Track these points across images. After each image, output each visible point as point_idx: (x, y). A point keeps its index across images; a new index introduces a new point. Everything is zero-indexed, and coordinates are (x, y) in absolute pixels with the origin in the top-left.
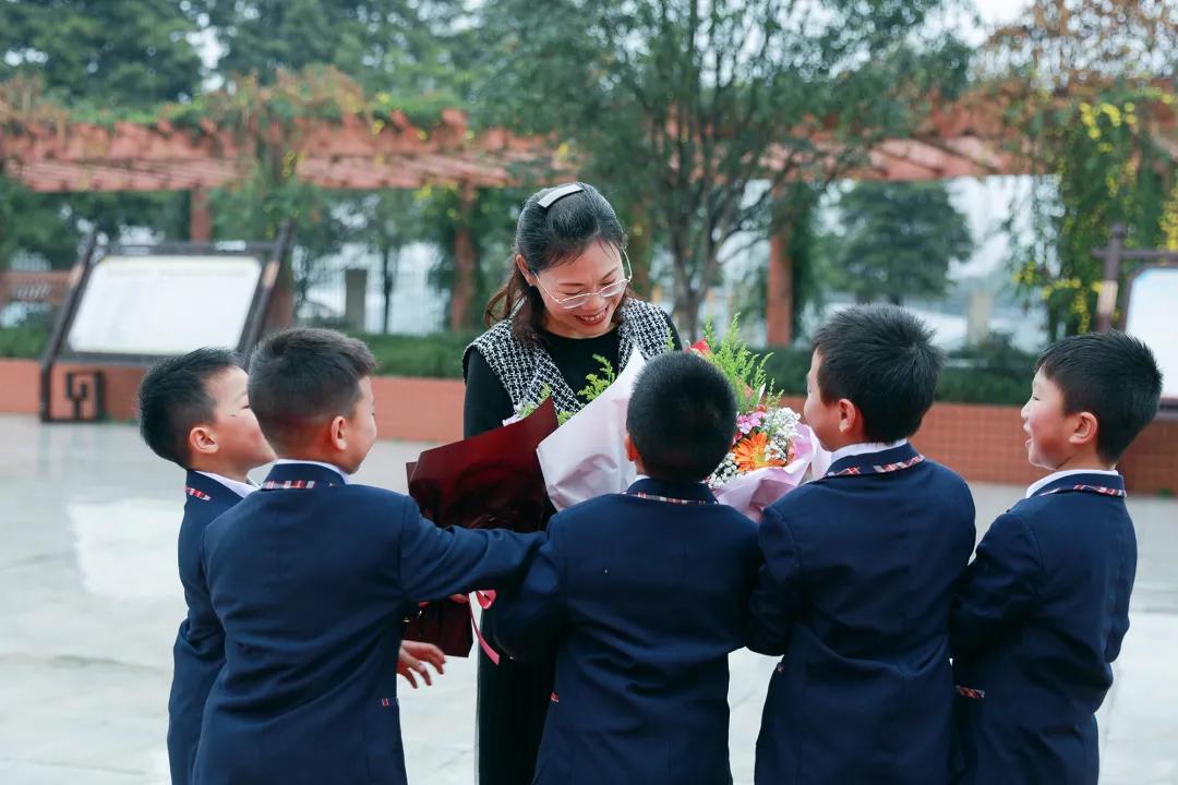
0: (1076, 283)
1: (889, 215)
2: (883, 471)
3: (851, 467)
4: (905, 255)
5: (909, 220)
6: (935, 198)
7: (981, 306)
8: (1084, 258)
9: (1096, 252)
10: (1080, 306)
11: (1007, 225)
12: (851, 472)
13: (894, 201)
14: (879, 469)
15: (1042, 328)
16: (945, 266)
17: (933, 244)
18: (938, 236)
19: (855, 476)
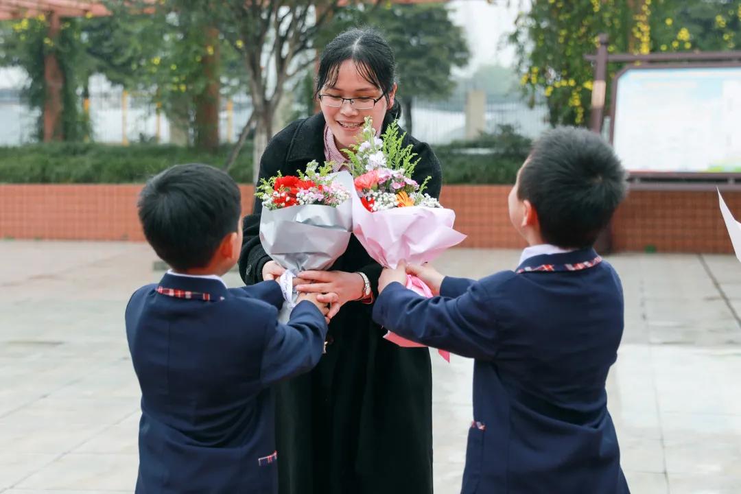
0: (572, 83)
1: (399, 31)
2: (573, 269)
3: (547, 264)
4: (414, 62)
5: (414, 35)
6: (437, 16)
7: (477, 102)
8: (576, 63)
9: (588, 57)
10: (576, 101)
11: (514, 38)
12: (546, 269)
13: (402, 18)
14: (570, 267)
15: (545, 120)
16: (447, 71)
17: (435, 53)
18: (440, 46)
19: (549, 272)
